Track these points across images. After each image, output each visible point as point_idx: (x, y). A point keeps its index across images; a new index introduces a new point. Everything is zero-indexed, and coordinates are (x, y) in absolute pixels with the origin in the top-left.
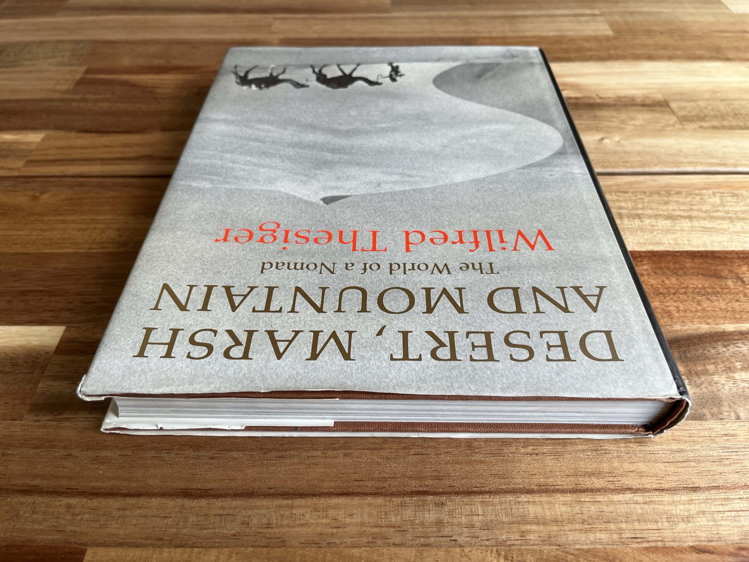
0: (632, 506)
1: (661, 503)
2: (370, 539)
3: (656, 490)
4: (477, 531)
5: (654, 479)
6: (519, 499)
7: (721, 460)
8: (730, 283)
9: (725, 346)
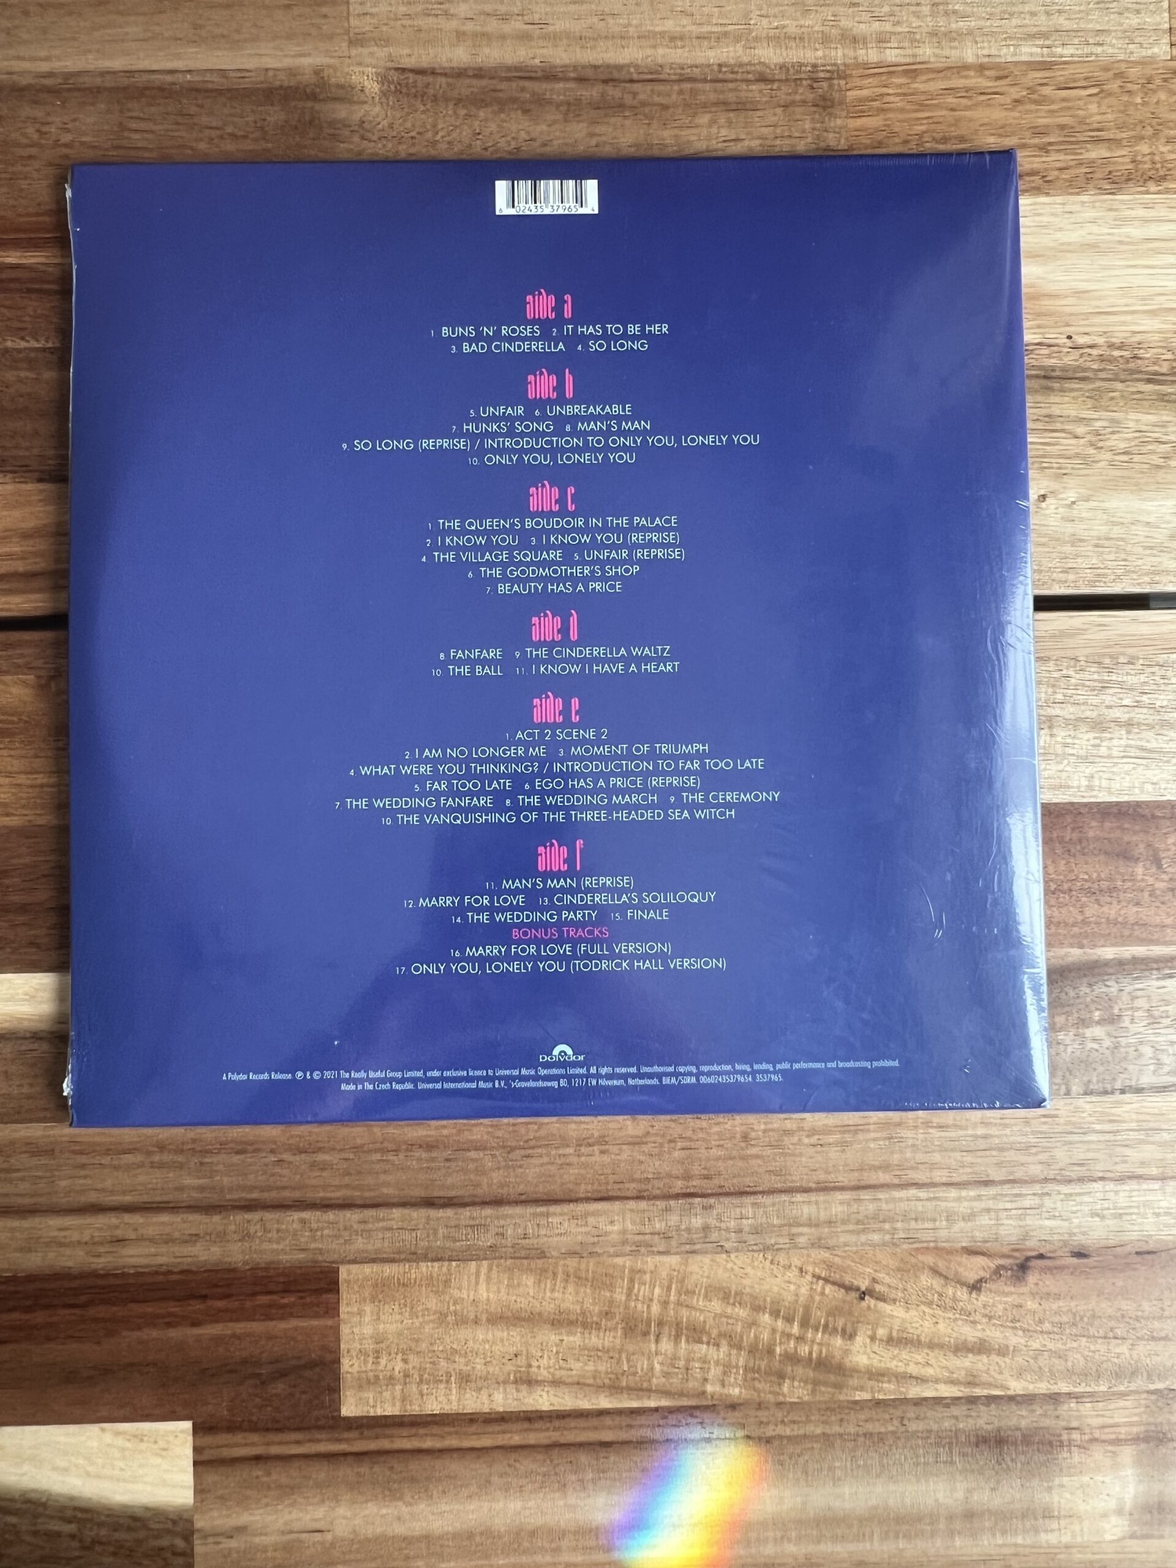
0: (913, 1203)
1: (946, 1200)
2: (634, 1248)
3: (944, 1184)
4: (745, 1237)
5: (945, 1172)
6: (794, 1199)
7: (1028, 1148)
8: (1139, 870)
9: (1090, 985)
